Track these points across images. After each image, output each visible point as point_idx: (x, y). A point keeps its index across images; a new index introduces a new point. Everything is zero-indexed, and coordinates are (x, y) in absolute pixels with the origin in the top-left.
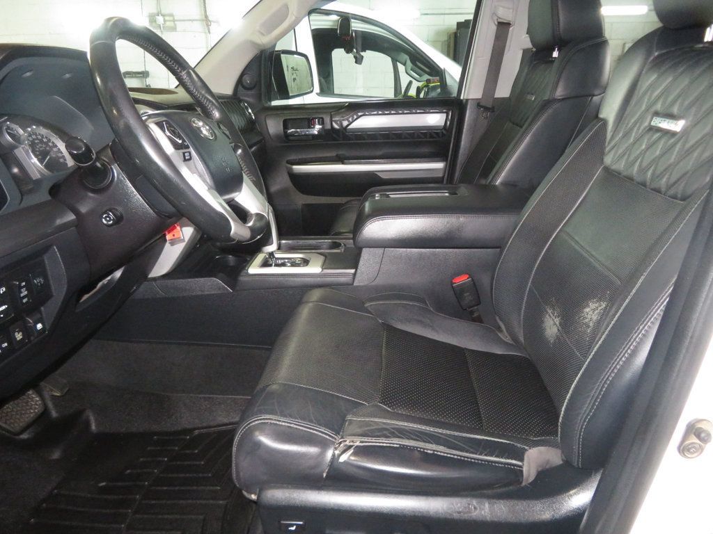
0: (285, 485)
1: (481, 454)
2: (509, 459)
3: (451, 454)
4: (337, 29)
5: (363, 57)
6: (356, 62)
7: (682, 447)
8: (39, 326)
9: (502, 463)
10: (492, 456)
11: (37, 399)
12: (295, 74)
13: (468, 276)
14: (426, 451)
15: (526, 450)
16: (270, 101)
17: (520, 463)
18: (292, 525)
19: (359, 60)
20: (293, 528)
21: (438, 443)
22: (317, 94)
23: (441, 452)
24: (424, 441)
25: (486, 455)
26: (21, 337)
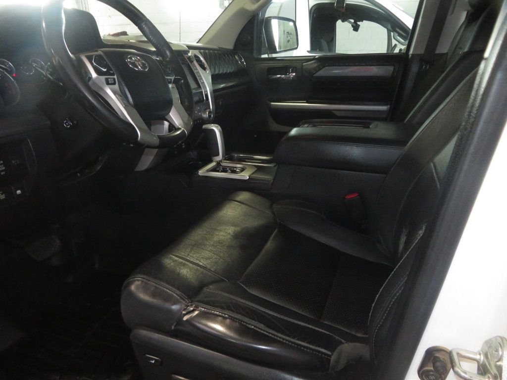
0: (149, 329)
1: (294, 338)
2: (319, 347)
3: (267, 332)
4: (334, 3)
5: (359, 25)
6: (354, 30)
7: (421, 372)
8: (19, 192)
9: (310, 349)
10: (304, 342)
11: (58, 242)
12: (289, 37)
13: (357, 194)
14: (247, 325)
15: (341, 343)
16: (261, 55)
17: (329, 353)
18: (153, 359)
19: (356, 28)
20: (153, 362)
21: (260, 321)
22: (308, 51)
23: (259, 329)
24: (250, 318)
25: (298, 340)
26: (4, 197)
